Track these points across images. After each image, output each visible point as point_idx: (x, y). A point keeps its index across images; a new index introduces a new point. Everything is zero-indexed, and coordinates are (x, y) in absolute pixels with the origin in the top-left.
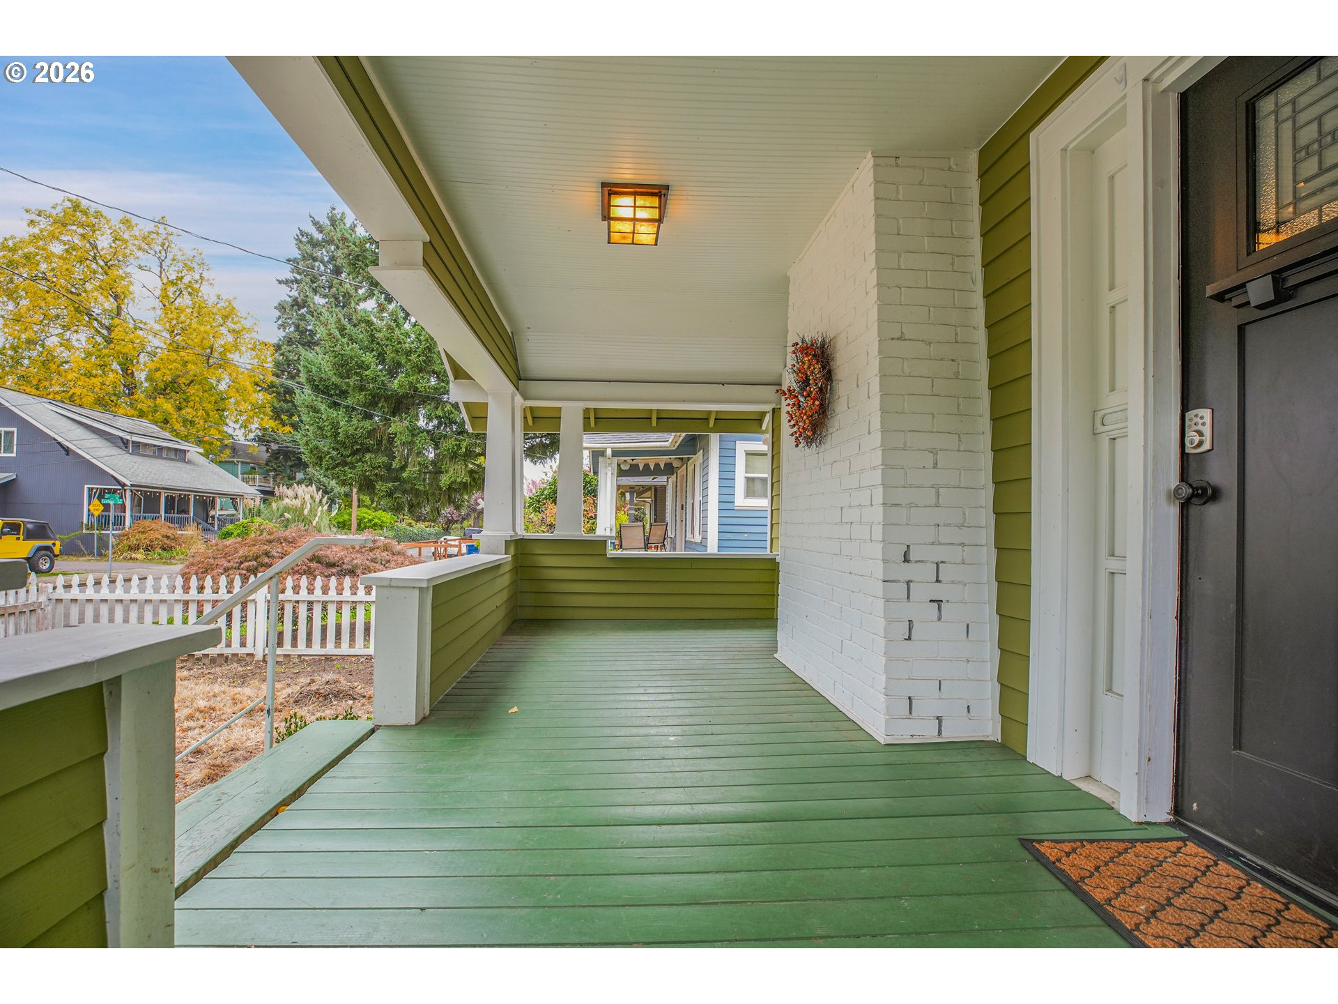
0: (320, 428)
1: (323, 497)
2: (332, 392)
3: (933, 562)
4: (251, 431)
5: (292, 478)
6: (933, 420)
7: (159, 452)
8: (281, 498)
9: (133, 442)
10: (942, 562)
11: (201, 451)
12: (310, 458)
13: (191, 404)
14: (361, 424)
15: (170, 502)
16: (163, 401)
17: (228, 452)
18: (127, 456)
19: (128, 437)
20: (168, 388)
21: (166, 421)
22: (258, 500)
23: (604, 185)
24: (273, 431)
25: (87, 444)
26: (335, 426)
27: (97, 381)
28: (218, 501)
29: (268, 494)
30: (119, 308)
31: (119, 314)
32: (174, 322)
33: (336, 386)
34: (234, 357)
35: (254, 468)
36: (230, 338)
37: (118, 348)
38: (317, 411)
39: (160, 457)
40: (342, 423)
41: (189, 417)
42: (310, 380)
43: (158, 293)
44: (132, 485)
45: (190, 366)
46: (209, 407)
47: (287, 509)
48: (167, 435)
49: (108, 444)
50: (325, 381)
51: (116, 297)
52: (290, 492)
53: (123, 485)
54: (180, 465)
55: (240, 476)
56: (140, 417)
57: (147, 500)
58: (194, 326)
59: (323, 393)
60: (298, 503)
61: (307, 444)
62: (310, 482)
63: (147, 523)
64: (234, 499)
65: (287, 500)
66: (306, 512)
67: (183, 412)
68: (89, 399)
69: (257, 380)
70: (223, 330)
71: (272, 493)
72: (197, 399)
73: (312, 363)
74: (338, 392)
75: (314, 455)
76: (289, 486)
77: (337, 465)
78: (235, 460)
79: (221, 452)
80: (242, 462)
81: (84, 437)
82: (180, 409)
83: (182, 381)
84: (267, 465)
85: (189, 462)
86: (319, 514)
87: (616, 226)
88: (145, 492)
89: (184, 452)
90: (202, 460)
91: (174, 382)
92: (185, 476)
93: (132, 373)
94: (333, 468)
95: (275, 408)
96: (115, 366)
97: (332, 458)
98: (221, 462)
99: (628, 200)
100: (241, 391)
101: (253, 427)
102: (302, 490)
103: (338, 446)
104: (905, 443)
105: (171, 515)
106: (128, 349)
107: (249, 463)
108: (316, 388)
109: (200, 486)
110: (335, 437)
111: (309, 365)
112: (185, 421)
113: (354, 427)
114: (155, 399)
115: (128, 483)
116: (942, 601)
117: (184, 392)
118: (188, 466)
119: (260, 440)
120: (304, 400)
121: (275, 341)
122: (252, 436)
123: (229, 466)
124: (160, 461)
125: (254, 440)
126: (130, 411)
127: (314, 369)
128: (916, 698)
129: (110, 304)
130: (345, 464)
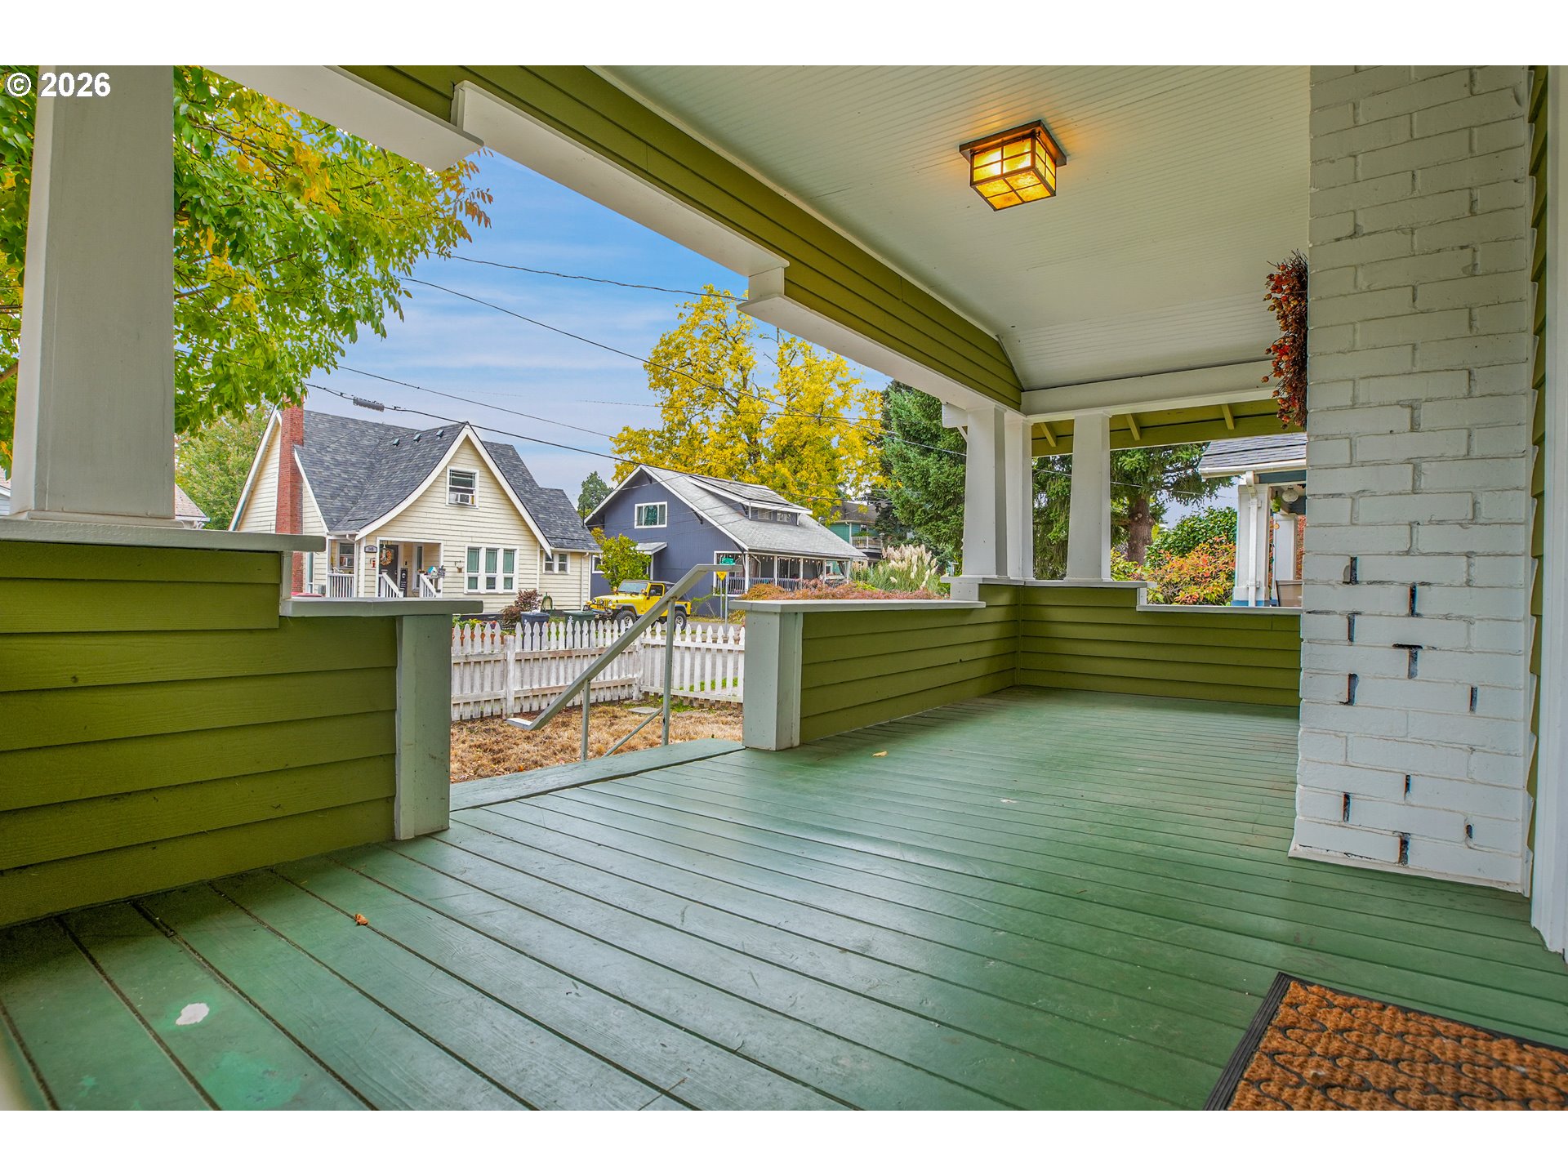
0: (911, 479)
1: (932, 558)
2: (923, 437)
3: (1403, 584)
4: (861, 490)
5: (902, 538)
6: (1414, 354)
7: (773, 516)
8: (888, 560)
9: (752, 508)
10: (1423, 584)
11: (811, 513)
12: (902, 512)
13: (805, 466)
14: (953, 470)
15: (783, 565)
16: (781, 465)
17: (839, 514)
18: (747, 522)
19: (747, 503)
20: (786, 452)
21: (784, 487)
22: (866, 563)
23: (962, 148)
24: (882, 487)
25: (716, 512)
26: (925, 474)
27: (727, 452)
28: (826, 564)
29: (875, 557)
30: (745, 379)
31: (745, 386)
32: (790, 385)
33: (928, 430)
34: (843, 412)
35: (864, 529)
36: (840, 392)
37: (743, 418)
38: (906, 460)
39: (775, 521)
40: (932, 471)
41: (803, 480)
42: (901, 427)
43: (777, 358)
44: (750, 550)
45: (804, 428)
46: (821, 467)
47: (893, 573)
48: (782, 499)
49: (733, 511)
50: (915, 425)
51: (742, 369)
52: (896, 554)
53: (744, 550)
54: (791, 528)
55: (851, 538)
56: (762, 483)
57: (763, 563)
58: (806, 385)
59: (915, 439)
60: (904, 565)
61: (898, 497)
62: (918, 542)
63: (761, 587)
64: (842, 562)
65: (893, 563)
66: (912, 575)
67: (799, 475)
68: (722, 470)
69: (865, 433)
70: (833, 385)
71: (878, 556)
72: (810, 460)
73: (903, 407)
74: (929, 436)
75: (906, 509)
76: (896, 547)
77: (931, 519)
78: (846, 521)
79: (832, 514)
80: (853, 524)
81: (714, 506)
82: (795, 472)
83: (797, 443)
84: (876, 525)
85: (801, 525)
86: (926, 578)
87: (988, 189)
88: (761, 556)
89: (796, 515)
90: (812, 523)
91: (790, 445)
92: (796, 539)
93: (756, 442)
94: (926, 523)
95: (884, 462)
96: (744, 437)
97: (924, 512)
98: (832, 524)
99: (995, 155)
100: (851, 448)
101: (863, 485)
102: (909, 551)
103: (931, 498)
104: (1354, 398)
105: (785, 579)
106: (751, 418)
107: (859, 524)
108: (907, 435)
109: (808, 550)
110: (926, 487)
111: (899, 410)
112: (800, 484)
113: (946, 475)
114: (774, 464)
115: (747, 548)
116: (1420, 647)
117: (799, 455)
118: (799, 530)
119: (870, 498)
120: (893, 449)
121: (883, 389)
122: (861, 494)
123: (841, 528)
124: (774, 525)
125: (863, 499)
126: (754, 478)
127: (904, 413)
128: (1357, 796)
129: (738, 377)
130: (938, 517)
